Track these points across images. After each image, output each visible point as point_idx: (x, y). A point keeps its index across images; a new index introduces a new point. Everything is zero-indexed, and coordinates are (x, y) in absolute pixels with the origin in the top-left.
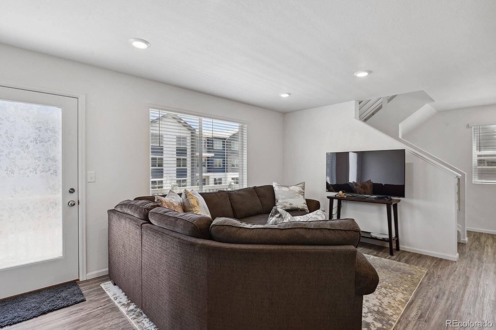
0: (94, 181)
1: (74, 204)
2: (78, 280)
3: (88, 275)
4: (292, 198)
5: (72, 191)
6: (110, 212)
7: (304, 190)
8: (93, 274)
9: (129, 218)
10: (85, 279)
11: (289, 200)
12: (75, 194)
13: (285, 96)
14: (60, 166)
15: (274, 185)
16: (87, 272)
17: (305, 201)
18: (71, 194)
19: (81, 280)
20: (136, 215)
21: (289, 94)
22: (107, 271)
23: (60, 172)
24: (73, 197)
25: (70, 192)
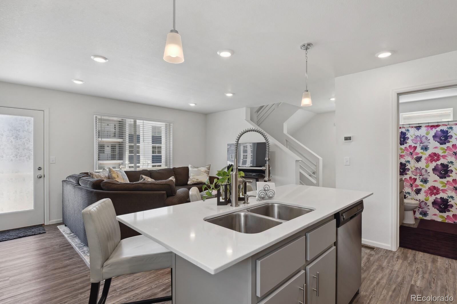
0: (55, 163)
1: (41, 177)
2: (44, 224)
3: (50, 221)
4: (198, 175)
5: (40, 169)
6: (63, 181)
7: (209, 170)
8: (53, 221)
9: (71, 184)
10: (48, 224)
11: (196, 176)
12: (42, 171)
13: (192, 105)
14: (32, 153)
15: (189, 166)
16: (50, 220)
17: (208, 178)
18: (39, 170)
19: (45, 224)
20: (74, 182)
21: (196, 104)
22: (62, 220)
23: (32, 157)
24: (41, 173)
25: (39, 169)
